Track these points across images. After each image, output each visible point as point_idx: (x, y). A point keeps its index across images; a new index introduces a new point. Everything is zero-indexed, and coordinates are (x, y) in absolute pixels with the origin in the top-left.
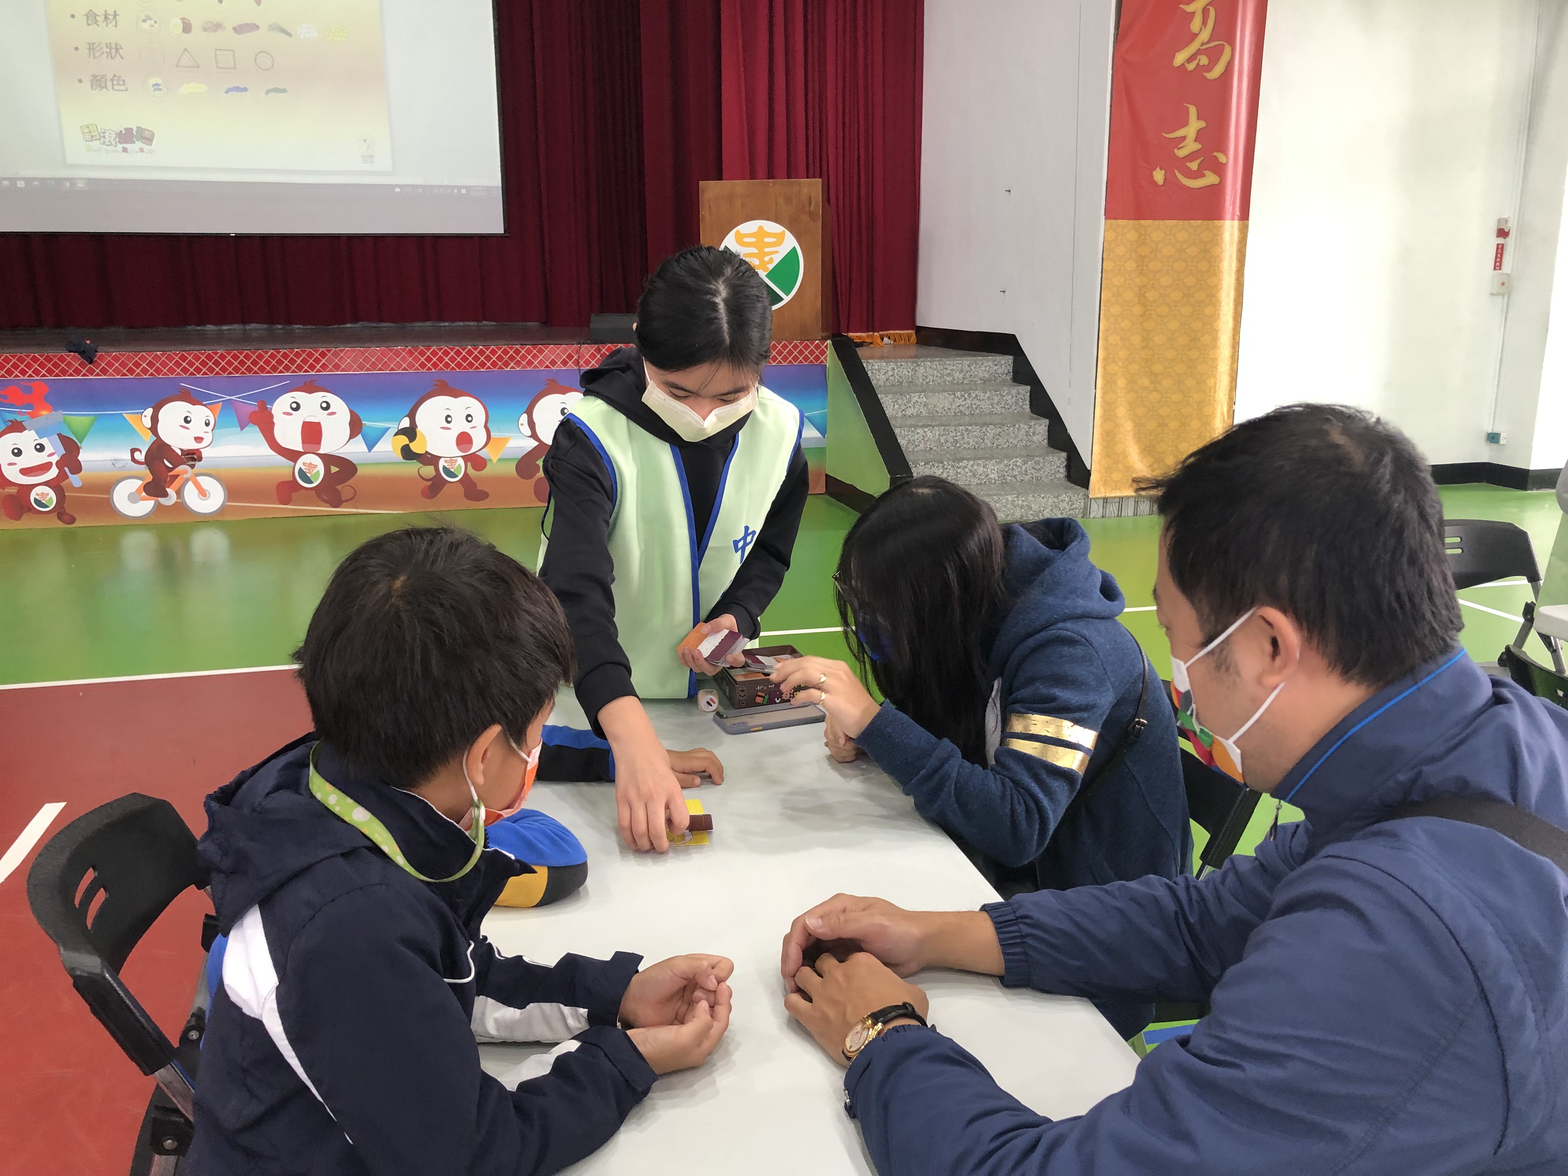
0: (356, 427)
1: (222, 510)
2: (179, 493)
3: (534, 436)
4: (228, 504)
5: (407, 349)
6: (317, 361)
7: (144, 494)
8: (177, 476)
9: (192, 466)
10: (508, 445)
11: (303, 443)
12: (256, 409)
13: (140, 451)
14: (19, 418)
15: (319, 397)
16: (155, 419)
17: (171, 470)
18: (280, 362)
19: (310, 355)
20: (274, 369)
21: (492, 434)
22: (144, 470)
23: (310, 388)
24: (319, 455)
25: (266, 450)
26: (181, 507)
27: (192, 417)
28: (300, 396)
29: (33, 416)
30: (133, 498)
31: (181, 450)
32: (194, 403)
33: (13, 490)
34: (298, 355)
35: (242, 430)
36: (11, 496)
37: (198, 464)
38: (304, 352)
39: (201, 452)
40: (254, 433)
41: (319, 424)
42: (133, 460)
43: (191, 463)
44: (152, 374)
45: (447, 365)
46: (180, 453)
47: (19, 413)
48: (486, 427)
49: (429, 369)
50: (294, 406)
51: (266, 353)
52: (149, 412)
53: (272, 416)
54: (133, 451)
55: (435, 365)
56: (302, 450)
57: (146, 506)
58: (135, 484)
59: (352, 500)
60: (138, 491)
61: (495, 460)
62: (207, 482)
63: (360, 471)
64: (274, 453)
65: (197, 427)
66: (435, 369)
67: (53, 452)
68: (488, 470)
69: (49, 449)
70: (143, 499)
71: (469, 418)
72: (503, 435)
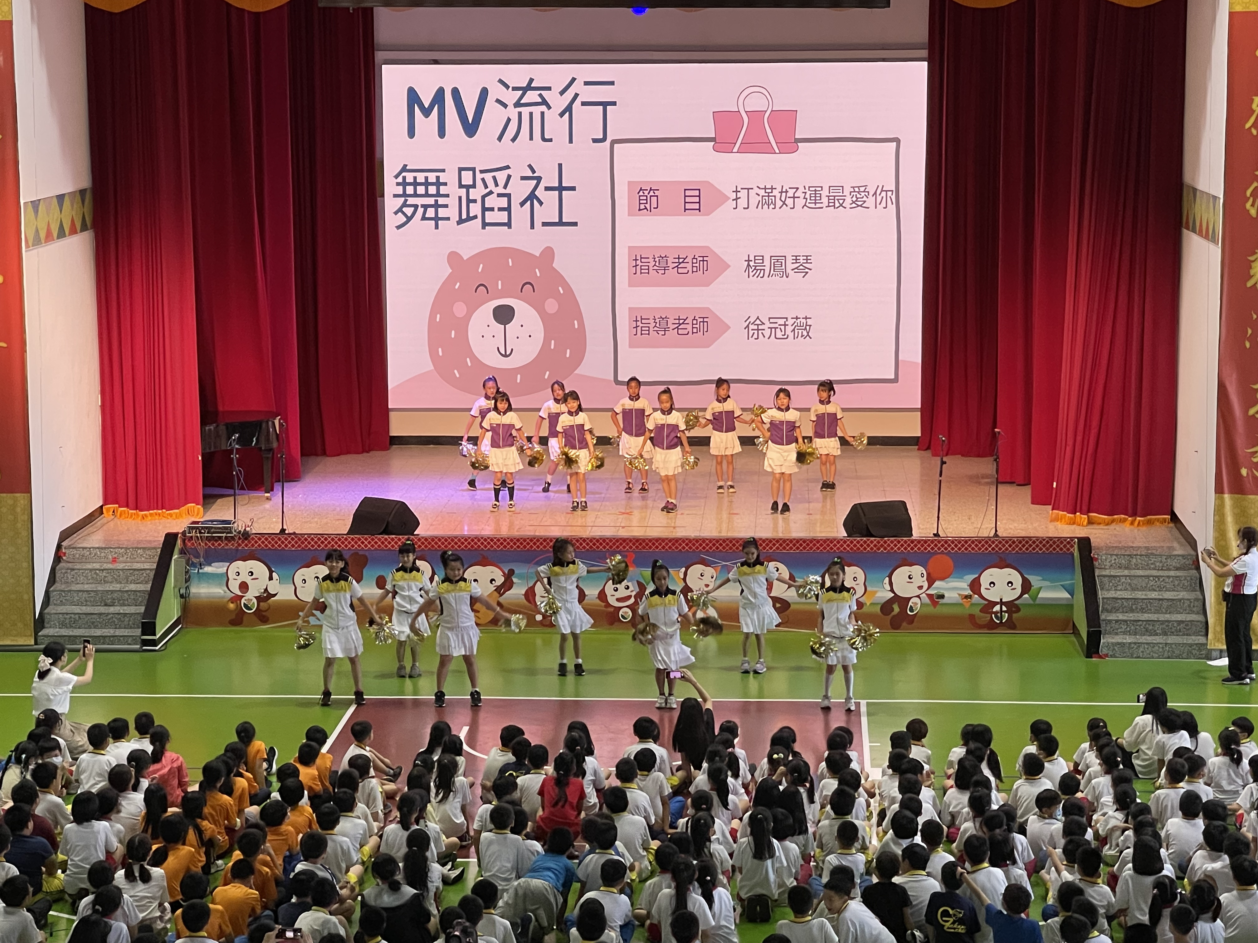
0: (792, 582)
3: (892, 590)
10: (876, 595)
16: (685, 574)
21: (868, 589)
27: (705, 574)
32: (707, 565)
33: (612, 610)
36: (610, 613)
48: (865, 584)
52: (684, 569)
59: (786, 624)
61: (868, 605)
63: (792, 607)
65: (707, 579)
67: (634, 590)
68: (865, 609)
69: (631, 588)
71: (855, 579)
72: (875, 589)
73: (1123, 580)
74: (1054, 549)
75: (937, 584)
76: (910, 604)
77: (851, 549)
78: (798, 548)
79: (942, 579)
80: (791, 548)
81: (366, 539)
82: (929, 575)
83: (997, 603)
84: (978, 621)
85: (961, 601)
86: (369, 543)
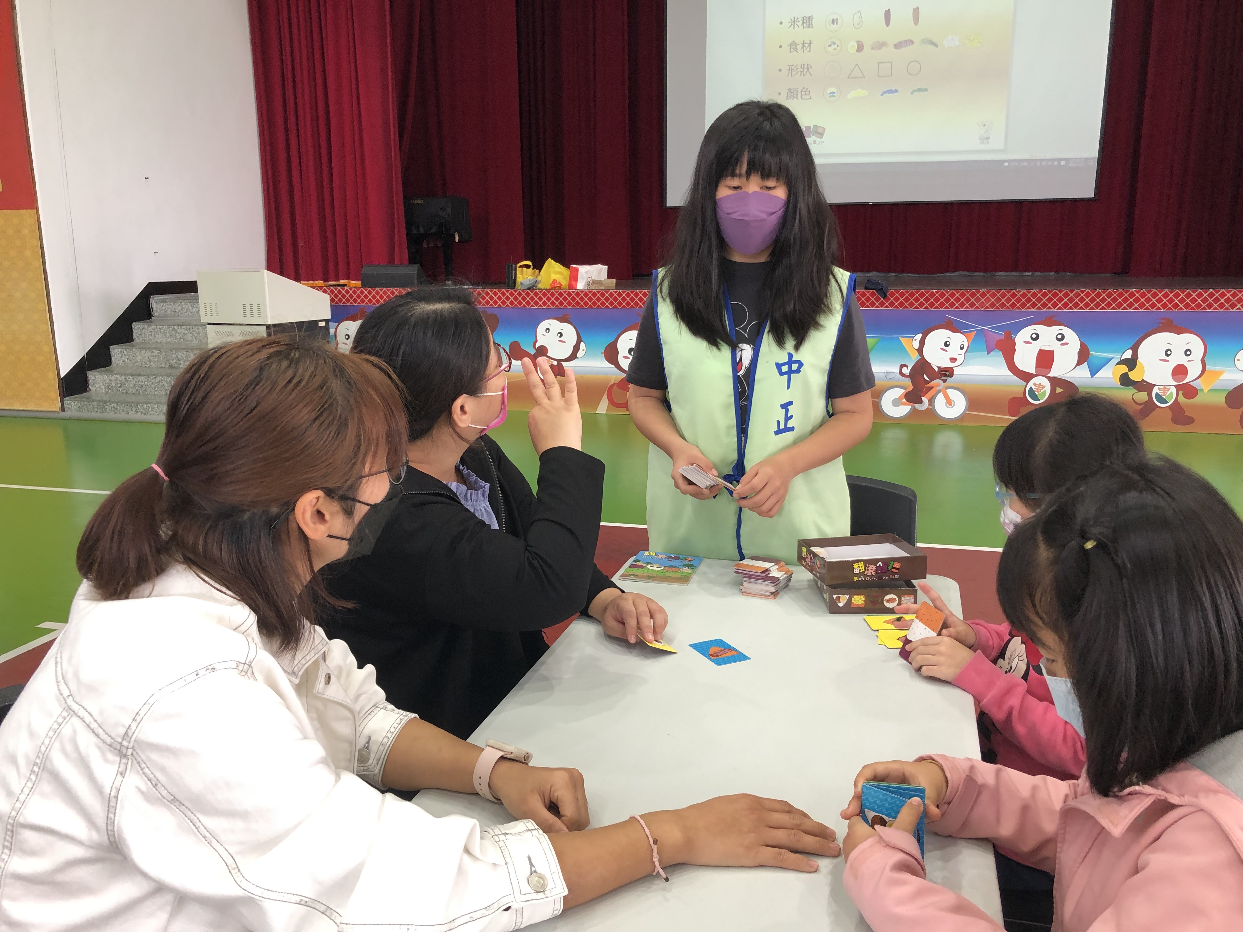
0: (1083, 356)
1: (962, 418)
2: (931, 401)
4: (967, 412)
5: (1142, 291)
6: (1061, 300)
7: (904, 400)
8: (932, 388)
9: (945, 381)
10: (1221, 378)
11: (1036, 367)
12: (1003, 338)
13: (907, 367)
15: (1056, 330)
16: (922, 343)
17: (928, 382)
18: (1029, 300)
19: (1055, 295)
20: (1023, 306)
21: (1208, 367)
22: (908, 382)
23: (1049, 322)
24: (1049, 379)
25: (1003, 371)
26: (931, 412)
27: (952, 342)
28: (1040, 329)
30: (896, 403)
31: (939, 367)
32: (954, 331)
34: (1045, 295)
35: (988, 354)
37: (949, 379)
38: (1050, 292)
39: (952, 371)
40: (998, 358)
41: (1053, 352)
42: (901, 373)
43: (944, 378)
44: (926, 307)
45: (1176, 306)
46: (936, 369)
48: (1203, 361)
49: (1159, 308)
50: (1034, 336)
51: (1019, 292)
52: (919, 337)
53: (1014, 344)
54: (902, 366)
55: (1165, 306)
56: (1035, 373)
57: (904, 410)
58: (900, 392)
60: (900, 398)
61: (1206, 391)
62: (952, 393)
64: (1011, 375)
65: (954, 351)
66: (1164, 309)
68: (1198, 399)
70: (903, 404)
71: (1188, 352)
72: (1218, 368)
78: (1098, 305)
80: (1087, 305)
81: (495, 294)
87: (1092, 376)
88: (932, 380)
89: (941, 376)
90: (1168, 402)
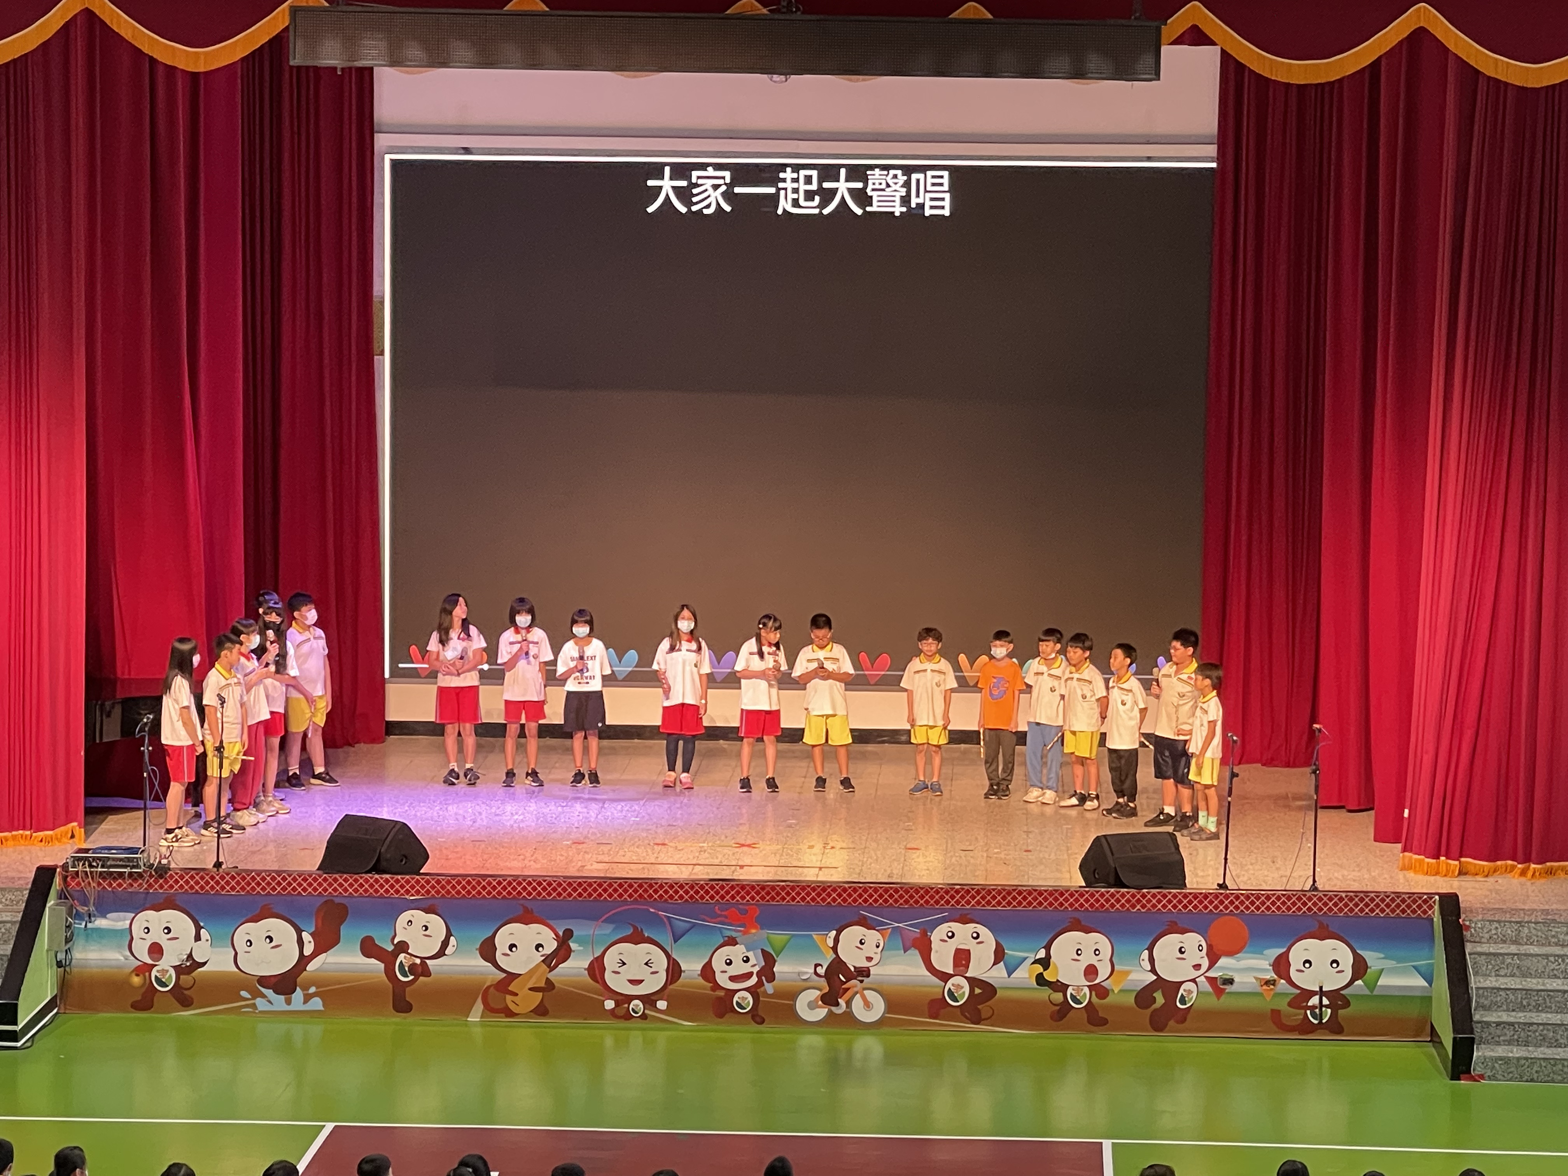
0: (999, 955)
1: (882, 1021)
2: (849, 1003)
3: (1153, 971)
4: (886, 1015)
7: (820, 1003)
8: (848, 989)
9: (862, 981)
10: (1129, 978)
12: (918, 936)
13: (822, 967)
14: (734, 934)
15: (971, 927)
16: (836, 940)
17: (845, 983)
18: (942, 897)
19: (967, 892)
20: (937, 903)
21: (1116, 967)
22: (823, 982)
24: (966, 978)
26: (849, 1015)
27: (867, 940)
29: (745, 933)
30: (812, 1006)
31: (855, 967)
32: (868, 929)
33: (721, 993)
35: (905, 952)
36: (719, 999)
37: (866, 980)
39: (869, 970)
40: (915, 955)
41: (969, 950)
42: (816, 973)
43: (860, 978)
44: (839, 903)
45: (1082, 905)
46: (852, 969)
47: (734, 930)
48: (1111, 960)
49: (1066, 908)
52: (833, 933)
54: (816, 966)
55: (1071, 905)
56: (952, 972)
57: (821, 1013)
58: (815, 994)
59: (990, 1020)
60: (816, 1000)
61: (1116, 992)
62: (870, 995)
64: (929, 974)
65: (869, 949)
66: (1071, 908)
67: (756, 963)
68: (1110, 1000)
69: (753, 961)
70: (820, 1007)
71: (1097, 952)
72: (1126, 968)
73: (1509, 961)
74: (1403, 911)
75: (1223, 961)
76: (1181, 991)
77: (1092, 905)
78: (1009, 903)
79: (1230, 954)
80: (999, 903)
81: (346, 880)
82: (1210, 947)
83: (1314, 993)
84: (1285, 1021)
85: (1259, 989)
86: (351, 885)
87: (1009, 976)
88: (848, 981)
89: (858, 976)
90: (1081, 1003)
